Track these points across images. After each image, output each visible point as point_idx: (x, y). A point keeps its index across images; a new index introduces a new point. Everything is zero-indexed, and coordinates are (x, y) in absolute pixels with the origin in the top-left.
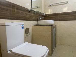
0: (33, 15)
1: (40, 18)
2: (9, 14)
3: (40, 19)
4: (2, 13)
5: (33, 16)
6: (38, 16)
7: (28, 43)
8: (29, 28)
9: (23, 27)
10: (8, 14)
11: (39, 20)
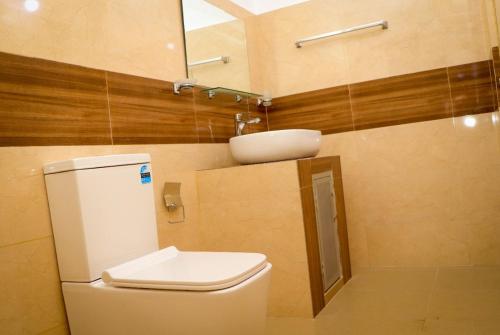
0: (197, 108)
1: (237, 123)
2: (80, 118)
3: (241, 126)
4: (56, 120)
5: (198, 113)
6: (224, 111)
7: (177, 251)
8: (179, 184)
9: (145, 176)
10: (77, 120)
11: (235, 135)
